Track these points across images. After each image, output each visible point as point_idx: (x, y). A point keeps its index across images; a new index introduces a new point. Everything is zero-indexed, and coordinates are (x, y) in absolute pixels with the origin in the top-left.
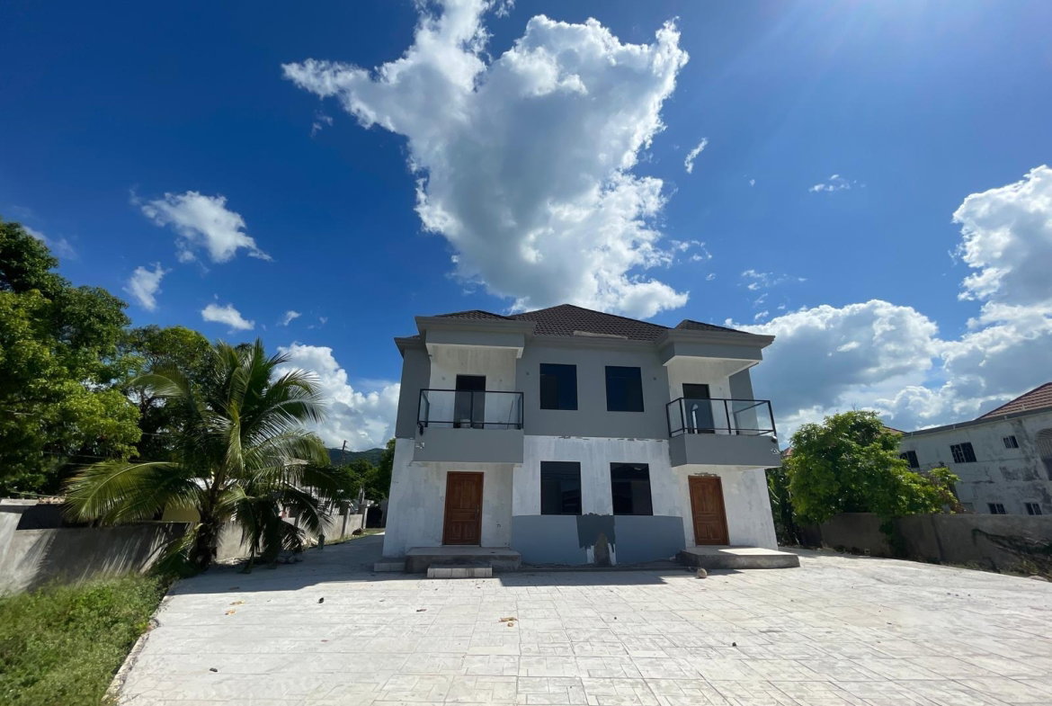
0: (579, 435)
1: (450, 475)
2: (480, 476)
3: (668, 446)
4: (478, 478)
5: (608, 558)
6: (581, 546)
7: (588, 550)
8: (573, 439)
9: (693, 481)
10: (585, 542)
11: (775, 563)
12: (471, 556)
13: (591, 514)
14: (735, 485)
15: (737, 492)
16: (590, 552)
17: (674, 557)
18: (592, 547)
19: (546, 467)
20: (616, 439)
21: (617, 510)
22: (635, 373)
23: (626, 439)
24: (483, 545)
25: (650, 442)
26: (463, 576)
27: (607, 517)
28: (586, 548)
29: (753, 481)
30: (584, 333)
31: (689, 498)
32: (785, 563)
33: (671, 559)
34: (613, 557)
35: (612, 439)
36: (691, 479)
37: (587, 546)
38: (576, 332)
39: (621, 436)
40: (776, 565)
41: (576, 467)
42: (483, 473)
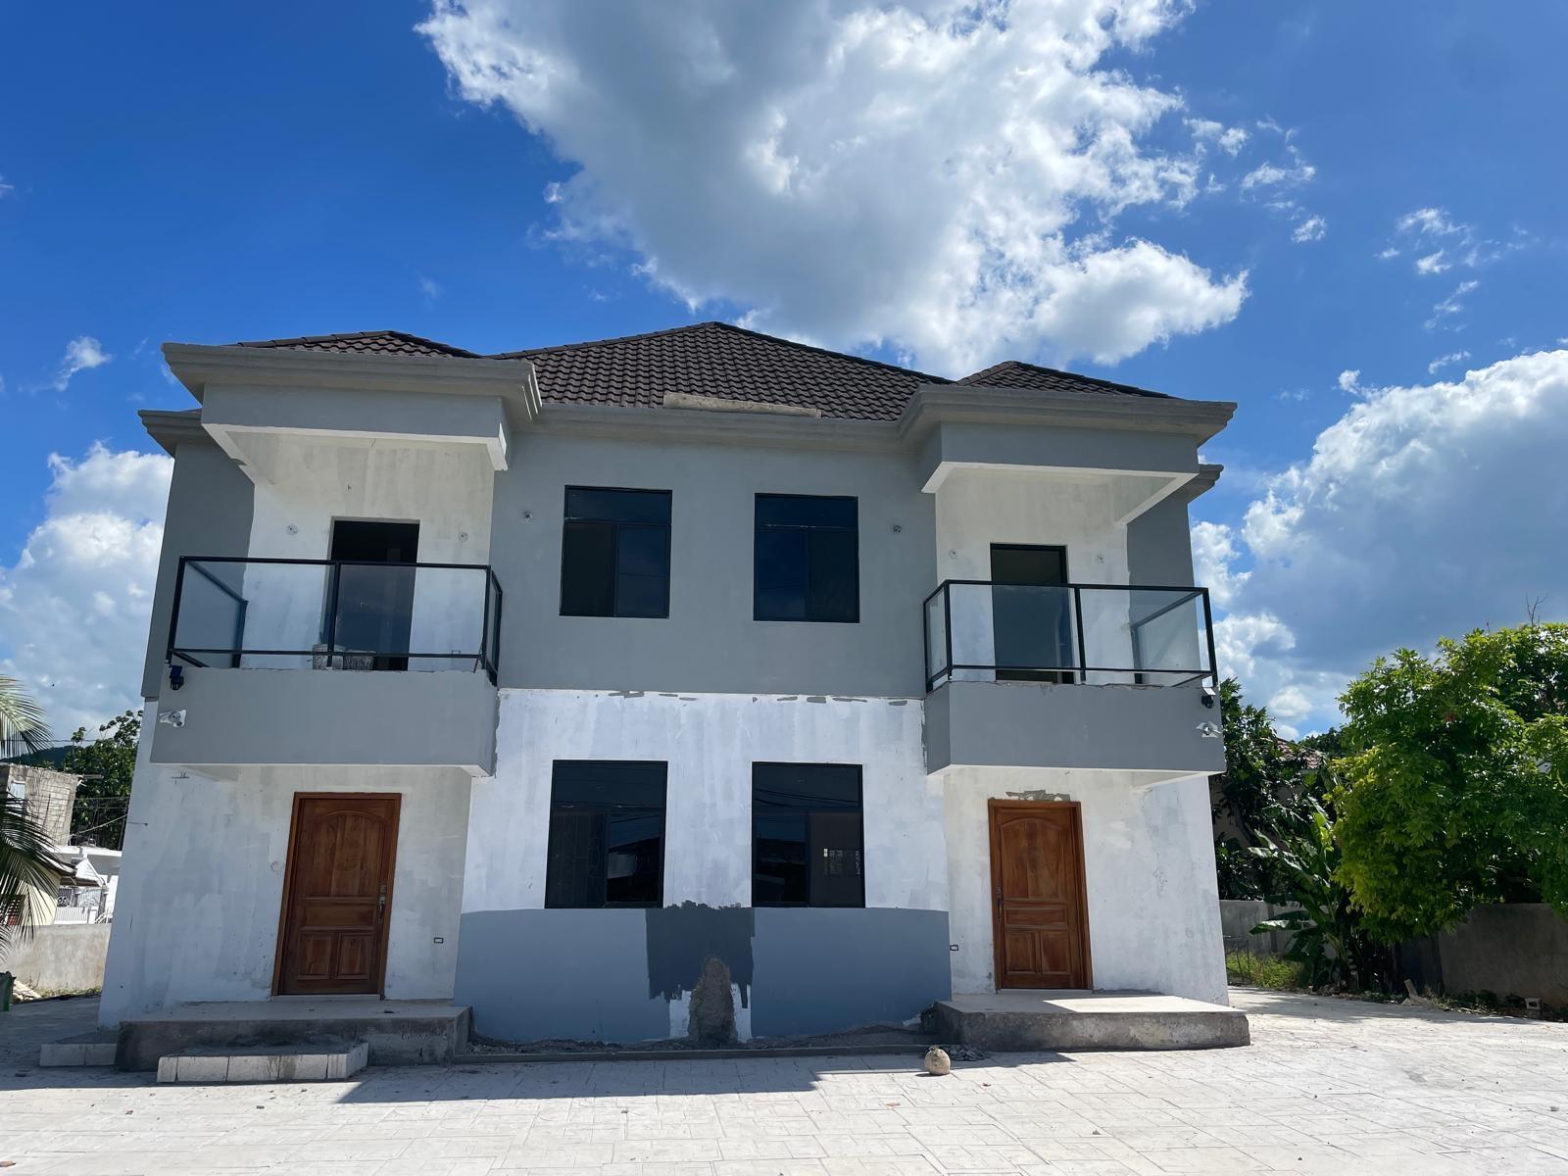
0: (668, 688)
1: (304, 803)
2: (391, 804)
3: (921, 718)
4: (382, 811)
5: (728, 1025)
6: (654, 993)
7: (673, 1002)
8: (651, 696)
9: (1001, 813)
10: (664, 983)
11: (1179, 1034)
12: (309, 1024)
13: (688, 904)
14: (1120, 826)
15: (1128, 845)
16: (680, 1010)
17: (917, 1020)
18: (686, 995)
19: (566, 774)
20: (775, 697)
21: (762, 894)
22: (841, 513)
23: (802, 698)
24: (389, 993)
25: (873, 707)
26: (261, 1077)
27: (736, 910)
28: (668, 998)
29: (1173, 813)
30: (694, 400)
31: (987, 860)
32: (1207, 1033)
33: (906, 1023)
34: (743, 1020)
35: (763, 698)
36: (996, 808)
37: (672, 993)
38: (670, 397)
39: (790, 689)
40: (1183, 1041)
41: (654, 774)
42: (399, 795)
